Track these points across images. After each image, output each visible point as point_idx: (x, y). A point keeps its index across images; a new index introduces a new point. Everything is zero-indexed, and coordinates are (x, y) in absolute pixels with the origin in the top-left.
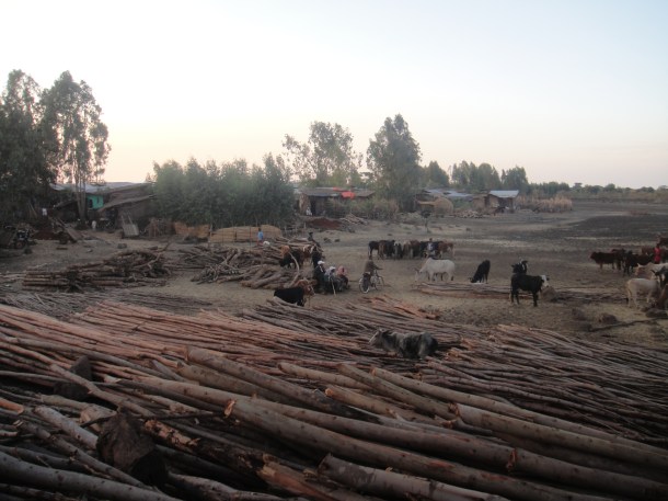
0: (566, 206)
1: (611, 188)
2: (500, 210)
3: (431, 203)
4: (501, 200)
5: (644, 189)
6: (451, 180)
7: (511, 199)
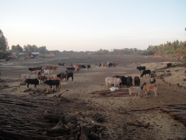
0: (53, 56)
1: (72, 52)
2: (33, 58)
3: (11, 56)
4: (34, 55)
5: (81, 52)
6: (24, 50)
7: (37, 55)
